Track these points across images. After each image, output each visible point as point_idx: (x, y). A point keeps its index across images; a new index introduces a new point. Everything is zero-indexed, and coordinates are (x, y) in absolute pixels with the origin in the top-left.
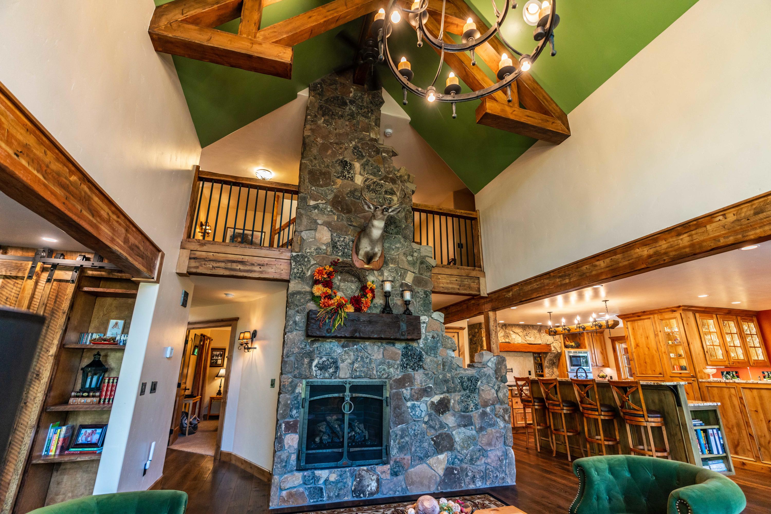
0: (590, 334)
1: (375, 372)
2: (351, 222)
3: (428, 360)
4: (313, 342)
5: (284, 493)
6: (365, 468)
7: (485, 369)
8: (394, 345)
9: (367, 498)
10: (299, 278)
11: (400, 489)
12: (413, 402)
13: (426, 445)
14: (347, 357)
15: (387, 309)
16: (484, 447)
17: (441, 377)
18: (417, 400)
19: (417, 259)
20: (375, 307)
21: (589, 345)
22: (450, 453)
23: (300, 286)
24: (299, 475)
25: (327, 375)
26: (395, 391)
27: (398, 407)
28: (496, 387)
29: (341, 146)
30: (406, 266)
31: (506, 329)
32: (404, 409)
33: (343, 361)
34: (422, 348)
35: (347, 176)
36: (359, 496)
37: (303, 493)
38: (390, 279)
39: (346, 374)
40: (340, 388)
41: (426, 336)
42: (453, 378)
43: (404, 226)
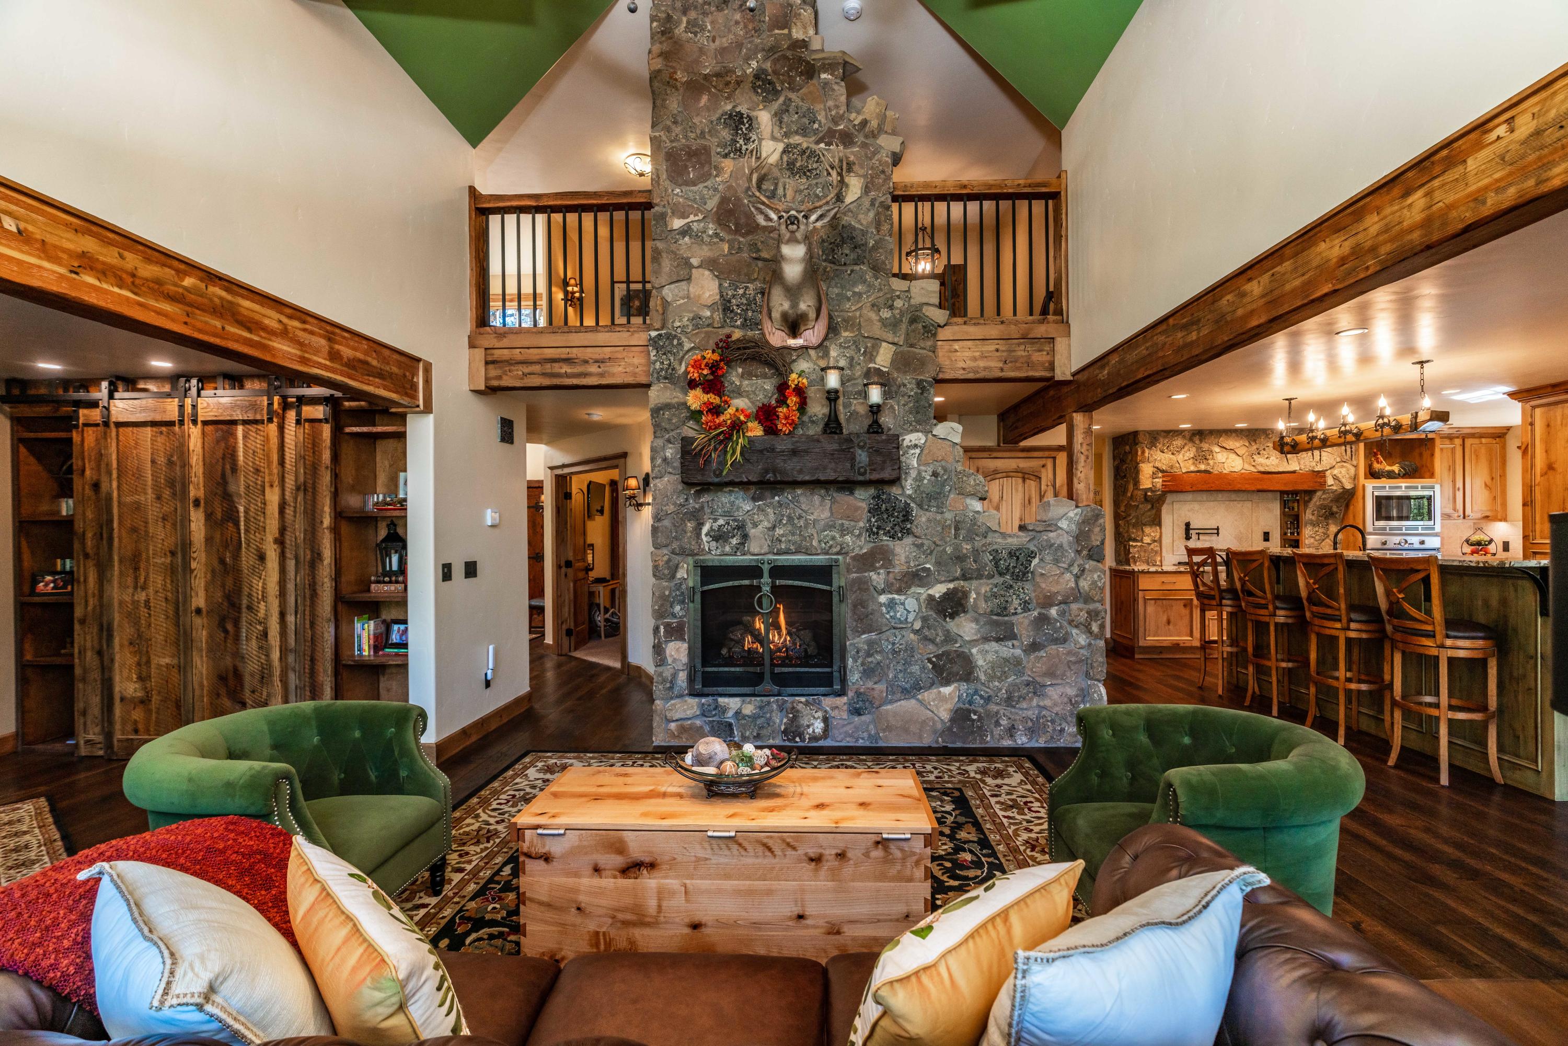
0: (1458, 442)
1: (815, 543)
2: (758, 250)
3: (921, 518)
4: (699, 493)
5: (673, 726)
6: (803, 699)
7: (1052, 535)
8: (852, 493)
9: (806, 743)
10: (666, 378)
11: (865, 735)
12: (890, 596)
13: (915, 669)
14: (762, 517)
15: (832, 425)
16: (1038, 679)
17: (949, 550)
18: (899, 591)
19: (902, 314)
20: (813, 422)
21: (1452, 469)
22: (964, 686)
23: (668, 393)
24: (693, 701)
25: (727, 549)
26: (855, 575)
27: (860, 604)
28: (1076, 570)
29: (728, 79)
30: (877, 330)
31: (1201, 441)
32: (872, 606)
33: (755, 525)
34: (910, 496)
35: (744, 147)
36: (793, 740)
37: (701, 727)
38: (842, 363)
39: (761, 547)
40: (754, 571)
41: (919, 473)
42: (976, 552)
43: (872, 243)
